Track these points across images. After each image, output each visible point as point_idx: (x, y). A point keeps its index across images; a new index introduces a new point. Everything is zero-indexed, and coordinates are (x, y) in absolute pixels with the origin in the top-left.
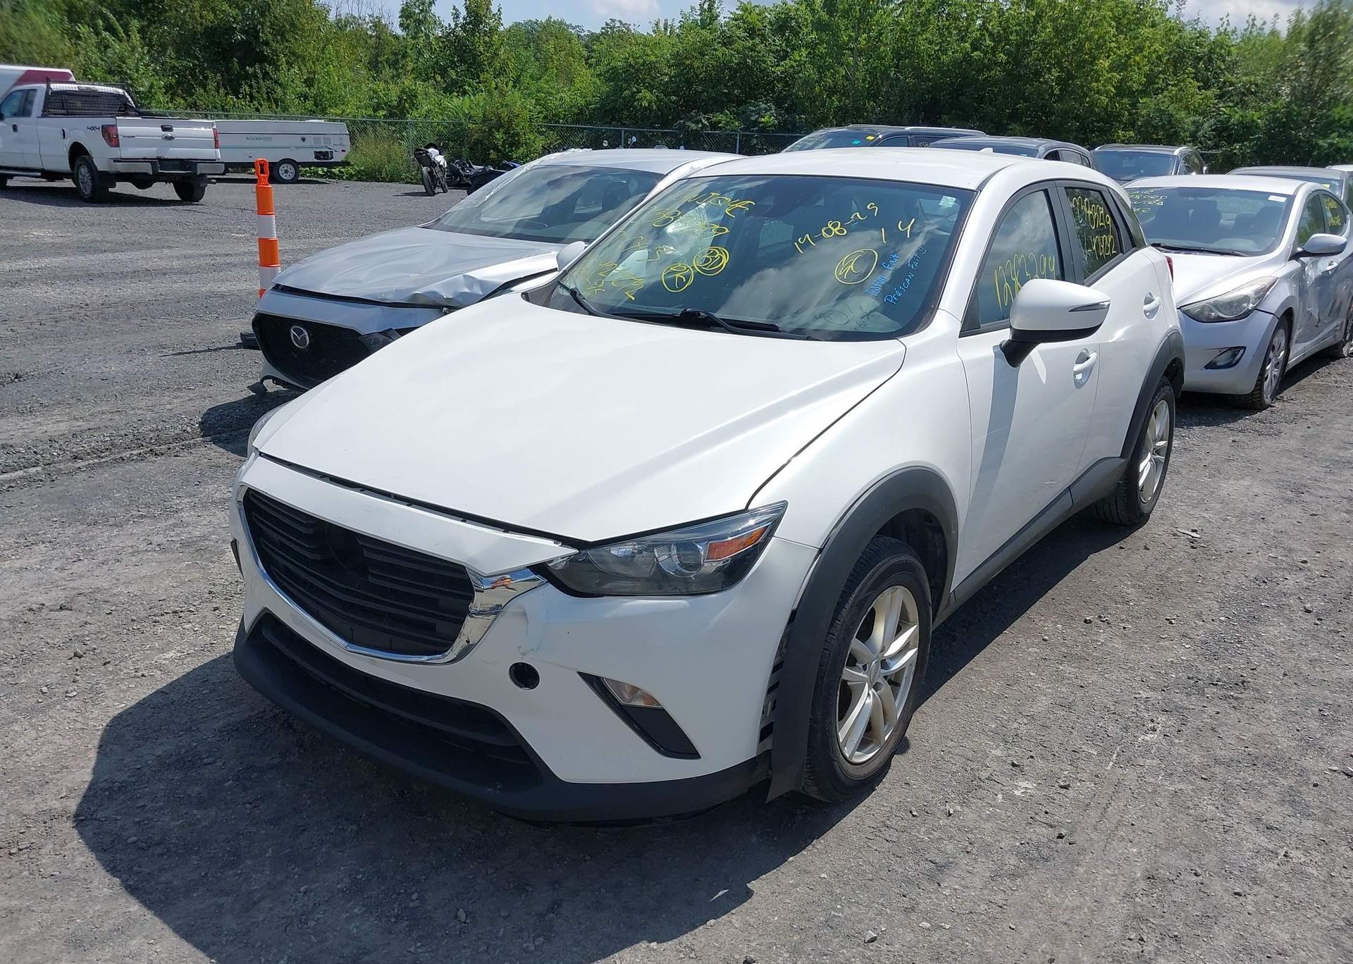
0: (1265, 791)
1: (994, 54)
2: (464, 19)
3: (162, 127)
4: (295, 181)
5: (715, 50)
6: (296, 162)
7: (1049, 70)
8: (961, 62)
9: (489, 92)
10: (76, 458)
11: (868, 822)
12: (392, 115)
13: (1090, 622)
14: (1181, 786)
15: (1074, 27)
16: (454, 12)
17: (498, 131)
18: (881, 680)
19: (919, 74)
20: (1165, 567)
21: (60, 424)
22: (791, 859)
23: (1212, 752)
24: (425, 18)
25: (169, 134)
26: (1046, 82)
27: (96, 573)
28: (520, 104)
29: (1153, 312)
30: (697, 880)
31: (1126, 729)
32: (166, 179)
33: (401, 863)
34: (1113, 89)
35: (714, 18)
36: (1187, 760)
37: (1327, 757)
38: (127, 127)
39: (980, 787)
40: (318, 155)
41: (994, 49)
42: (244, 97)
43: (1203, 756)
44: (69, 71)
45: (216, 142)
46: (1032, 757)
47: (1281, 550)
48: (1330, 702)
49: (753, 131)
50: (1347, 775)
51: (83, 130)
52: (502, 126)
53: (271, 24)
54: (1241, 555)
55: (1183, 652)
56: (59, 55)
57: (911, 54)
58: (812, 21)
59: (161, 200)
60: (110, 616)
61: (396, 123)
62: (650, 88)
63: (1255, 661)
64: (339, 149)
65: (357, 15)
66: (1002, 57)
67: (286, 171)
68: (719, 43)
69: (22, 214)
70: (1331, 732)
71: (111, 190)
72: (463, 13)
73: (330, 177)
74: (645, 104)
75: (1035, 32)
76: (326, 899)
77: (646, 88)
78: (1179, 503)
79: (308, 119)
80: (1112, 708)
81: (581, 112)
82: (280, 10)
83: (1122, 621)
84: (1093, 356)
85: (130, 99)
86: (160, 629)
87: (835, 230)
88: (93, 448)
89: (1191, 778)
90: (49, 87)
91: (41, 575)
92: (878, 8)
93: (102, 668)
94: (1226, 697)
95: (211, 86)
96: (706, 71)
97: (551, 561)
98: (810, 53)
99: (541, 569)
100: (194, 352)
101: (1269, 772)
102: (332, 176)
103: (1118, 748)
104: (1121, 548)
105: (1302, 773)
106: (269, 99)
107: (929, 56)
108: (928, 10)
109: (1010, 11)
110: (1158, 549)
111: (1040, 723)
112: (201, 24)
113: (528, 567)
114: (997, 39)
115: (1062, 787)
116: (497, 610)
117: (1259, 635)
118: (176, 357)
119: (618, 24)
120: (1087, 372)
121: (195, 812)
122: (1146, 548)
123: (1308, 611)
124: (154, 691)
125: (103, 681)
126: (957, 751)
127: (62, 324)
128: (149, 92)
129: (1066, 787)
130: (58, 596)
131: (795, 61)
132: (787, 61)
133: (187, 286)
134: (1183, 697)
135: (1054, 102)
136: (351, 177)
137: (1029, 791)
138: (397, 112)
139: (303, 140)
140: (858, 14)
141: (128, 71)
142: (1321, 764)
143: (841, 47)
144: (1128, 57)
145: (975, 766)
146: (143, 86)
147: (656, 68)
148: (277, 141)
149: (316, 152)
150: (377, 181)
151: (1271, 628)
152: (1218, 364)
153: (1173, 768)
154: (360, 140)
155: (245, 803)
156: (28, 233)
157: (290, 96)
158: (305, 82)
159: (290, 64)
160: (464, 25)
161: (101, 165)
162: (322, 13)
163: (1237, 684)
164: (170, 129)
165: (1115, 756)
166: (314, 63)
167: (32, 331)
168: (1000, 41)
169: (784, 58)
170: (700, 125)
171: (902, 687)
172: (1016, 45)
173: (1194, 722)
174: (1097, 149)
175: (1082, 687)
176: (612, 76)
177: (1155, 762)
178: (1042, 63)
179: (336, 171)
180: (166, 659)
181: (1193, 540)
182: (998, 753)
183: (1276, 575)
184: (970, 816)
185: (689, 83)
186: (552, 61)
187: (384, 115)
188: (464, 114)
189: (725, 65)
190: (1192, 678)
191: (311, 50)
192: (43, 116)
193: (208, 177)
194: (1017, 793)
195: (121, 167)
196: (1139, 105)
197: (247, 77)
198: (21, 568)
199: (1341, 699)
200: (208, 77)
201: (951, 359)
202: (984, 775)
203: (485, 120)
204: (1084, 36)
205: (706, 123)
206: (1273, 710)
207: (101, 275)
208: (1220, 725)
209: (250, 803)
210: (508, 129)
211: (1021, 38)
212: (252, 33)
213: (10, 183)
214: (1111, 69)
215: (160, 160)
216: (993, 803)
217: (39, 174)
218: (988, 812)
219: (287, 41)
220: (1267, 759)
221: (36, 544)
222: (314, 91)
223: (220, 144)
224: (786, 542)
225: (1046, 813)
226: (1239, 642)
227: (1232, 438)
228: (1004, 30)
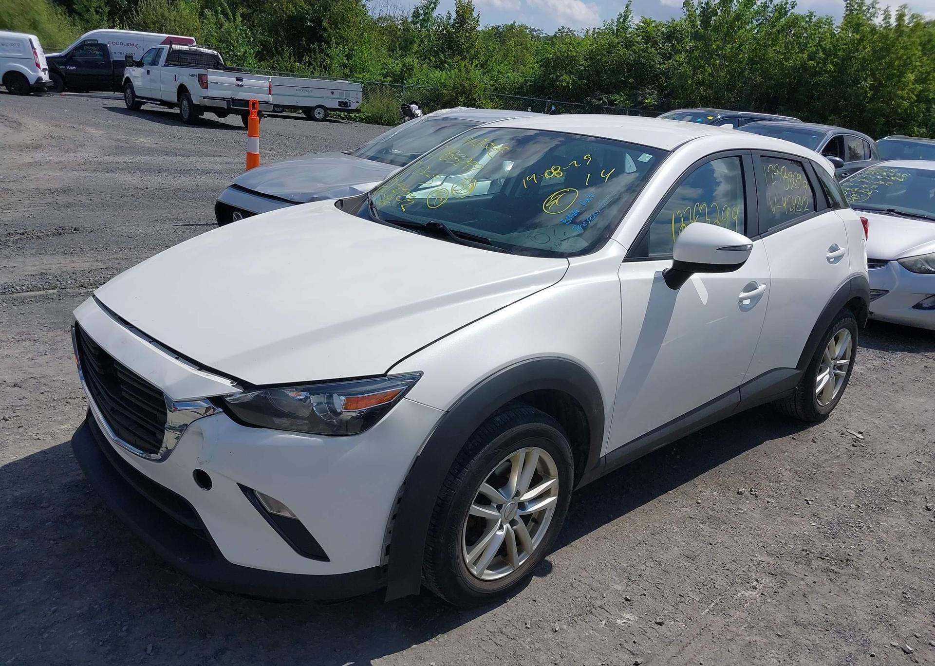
0: (826, 654)
1: (825, 64)
2: (454, 20)
3: (236, 78)
4: (324, 120)
5: (618, 50)
6: (326, 108)
7: (865, 79)
8: (799, 68)
9: (460, 69)
10: (82, 286)
11: (488, 626)
12: (395, 81)
13: (741, 493)
14: (757, 638)
15: (887, 49)
16: (448, 15)
17: (462, 97)
18: (517, 518)
19: (765, 74)
20: (823, 458)
21: (86, 263)
22: (414, 646)
23: (795, 614)
24: (428, 18)
25: (240, 83)
26: (862, 87)
27: (51, 364)
28: (478, 79)
29: (838, 259)
30: (335, 651)
31: (732, 584)
32: (237, 112)
33: (130, 602)
34: (914, 96)
35: (625, 29)
36: (771, 618)
37: (893, 633)
38: (215, 77)
39: (591, 612)
40: (341, 104)
41: (825, 61)
42: (305, 64)
43: (786, 617)
44: (193, 38)
45: (270, 90)
46: (645, 595)
47: (927, 457)
48: (915, 587)
49: (639, 109)
50: (904, 651)
51: (186, 75)
52: (464, 93)
53: (330, 17)
54: (891, 457)
55: (807, 527)
56: (191, 28)
57: (763, 60)
58: (691, 32)
59: (233, 126)
60: (42, 395)
61: (398, 86)
62: (570, 73)
63: (866, 543)
64: (355, 101)
65: (392, 15)
66: (830, 67)
67: (319, 113)
68: (622, 45)
69: (140, 127)
70: (906, 612)
71: (200, 116)
72: (454, 16)
73: (348, 119)
74: (565, 84)
75: (857, 50)
76: (65, 619)
77: (566, 73)
78: (859, 410)
79: (339, 80)
80: (728, 565)
81: (521, 87)
82: (338, 7)
83: (769, 496)
84: (761, 288)
85: (221, 59)
86: (67, 408)
87: (555, 173)
88: (95, 281)
89: (768, 633)
90: (171, 47)
91: (16, 361)
92: (741, 27)
93: (16, 430)
94: (827, 570)
95: (286, 55)
96: (610, 65)
97: (227, 396)
98: (688, 56)
99: (218, 401)
100: (197, 225)
101: (837, 639)
102: (349, 118)
103: (719, 598)
104: (794, 439)
105: (866, 643)
106: (321, 66)
107: (775, 62)
108: (778, 31)
109: (840, 34)
110: (824, 443)
111: (664, 568)
112: (286, 13)
113: (207, 398)
114: (828, 53)
115: (657, 623)
116: (183, 428)
117: (878, 523)
118: (183, 227)
119: (567, 30)
120: (755, 299)
121: (16, 540)
122: (814, 442)
123: (928, 509)
124: (39, 451)
125: (12, 440)
126: (586, 581)
127: (124, 199)
128: (243, 56)
129: (661, 624)
130: (18, 377)
131: (676, 61)
132: (670, 61)
133: (217, 182)
134: (792, 564)
135: (867, 103)
136: (361, 120)
137: (630, 622)
138: (399, 79)
139: (332, 93)
140: (725, 30)
141: (232, 41)
142: (885, 638)
143: (711, 54)
144: (929, 73)
145: (594, 595)
146: (240, 52)
147: (575, 60)
148: (315, 93)
149: (339, 102)
150: (379, 124)
151: (891, 519)
152: (924, 306)
153: (757, 622)
154: (371, 96)
155: (50, 540)
156: (137, 140)
157: (335, 64)
158: (346, 56)
159: (338, 44)
160: (454, 24)
161: (196, 100)
162: (363, 13)
163: (841, 561)
164: (241, 80)
165: (713, 604)
166: (353, 44)
167: (103, 201)
168: (830, 55)
169: (669, 58)
170: (602, 102)
171: (541, 526)
172: (843, 59)
173: (792, 587)
174: (885, 138)
175: (711, 544)
176: (546, 64)
177: (743, 615)
178: (860, 73)
179: (352, 115)
180: (60, 429)
181: (856, 440)
182: (618, 587)
183: (914, 477)
184: (572, 634)
185: (598, 72)
186: (512, 52)
187: (390, 81)
188: (441, 83)
189: (624, 61)
190: (806, 551)
191: (353, 34)
192: (165, 65)
193: (263, 113)
194: (619, 622)
195: (207, 103)
196: (932, 109)
197: (309, 50)
198: (6, 355)
199: (927, 586)
200: (284, 49)
201: (612, 278)
202: (598, 603)
203: (454, 88)
204: (894, 56)
205: (606, 100)
206: (863, 587)
207: (168, 170)
208: (812, 592)
209: (54, 540)
210: (468, 95)
211: (846, 54)
212: (318, 21)
213: (143, 107)
214: (916, 81)
215: (233, 100)
216: (595, 627)
217: (159, 103)
218: (587, 634)
219: (339, 29)
220: (840, 627)
221: (25, 340)
222: (351, 62)
223: (272, 92)
224: (417, 404)
225: (634, 642)
226: (859, 527)
227: (925, 364)
228: (834, 47)
